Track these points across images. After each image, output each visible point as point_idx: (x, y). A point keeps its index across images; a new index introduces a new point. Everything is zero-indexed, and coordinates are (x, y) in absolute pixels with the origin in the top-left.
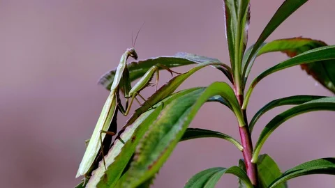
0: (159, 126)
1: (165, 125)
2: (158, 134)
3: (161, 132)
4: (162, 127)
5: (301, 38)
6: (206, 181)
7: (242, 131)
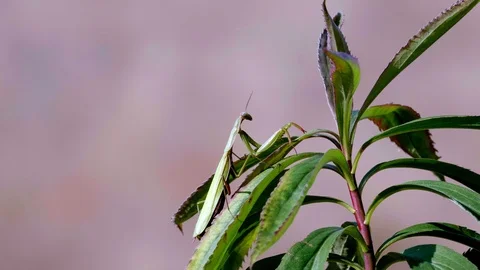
0: (280, 193)
1: (285, 191)
2: (279, 200)
3: (283, 198)
4: (283, 194)
5: (392, 105)
6: (327, 237)
7: (353, 194)
